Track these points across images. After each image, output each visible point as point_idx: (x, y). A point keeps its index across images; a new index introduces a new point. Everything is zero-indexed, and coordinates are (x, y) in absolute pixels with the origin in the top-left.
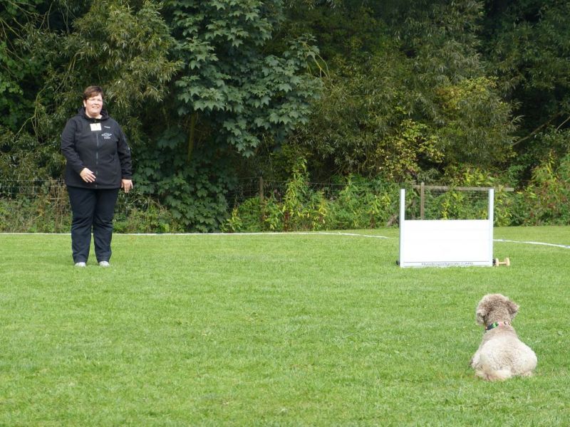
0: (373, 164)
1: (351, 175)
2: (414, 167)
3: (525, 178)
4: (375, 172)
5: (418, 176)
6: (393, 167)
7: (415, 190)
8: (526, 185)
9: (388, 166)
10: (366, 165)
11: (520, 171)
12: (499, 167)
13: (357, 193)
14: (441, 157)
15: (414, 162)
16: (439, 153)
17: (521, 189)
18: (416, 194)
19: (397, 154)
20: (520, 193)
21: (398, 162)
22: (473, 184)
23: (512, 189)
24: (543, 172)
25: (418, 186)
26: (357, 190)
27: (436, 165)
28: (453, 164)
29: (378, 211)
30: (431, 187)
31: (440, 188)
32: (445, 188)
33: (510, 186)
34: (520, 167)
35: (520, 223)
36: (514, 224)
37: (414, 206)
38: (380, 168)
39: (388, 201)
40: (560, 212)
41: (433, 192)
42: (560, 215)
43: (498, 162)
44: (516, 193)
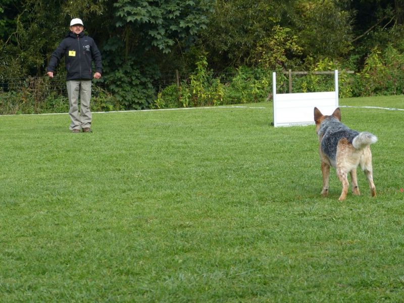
0: (254, 58)
1: (240, 67)
2: (284, 59)
3: (360, 65)
4: (256, 63)
5: (286, 64)
6: (268, 59)
7: (285, 75)
8: (363, 68)
9: (264, 59)
10: (250, 59)
11: (357, 59)
12: (343, 57)
13: (244, 79)
14: (301, 50)
15: (283, 55)
16: (299, 48)
17: (359, 72)
18: (286, 78)
19: (271, 50)
20: (358, 74)
21: (272, 56)
22: (325, 69)
23: (353, 72)
24: (373, 60)
25: (287, 72)
26: (245, 77)
27: (298, 57)
28: (311, 56)
29: (258, 91)
30: (296, 73)
31: (302, 73)
32: (306, 73)
33: (351, 70)
34: (357, 56)
35: (359, 95)
36: (355, 95)
37: (285, 86)
38: (260, 61)
39: (266, 83)
40: (387, 86)
41: (297, 75)
42: (387, 89)
43: (342, 54)
44: (356, 75)
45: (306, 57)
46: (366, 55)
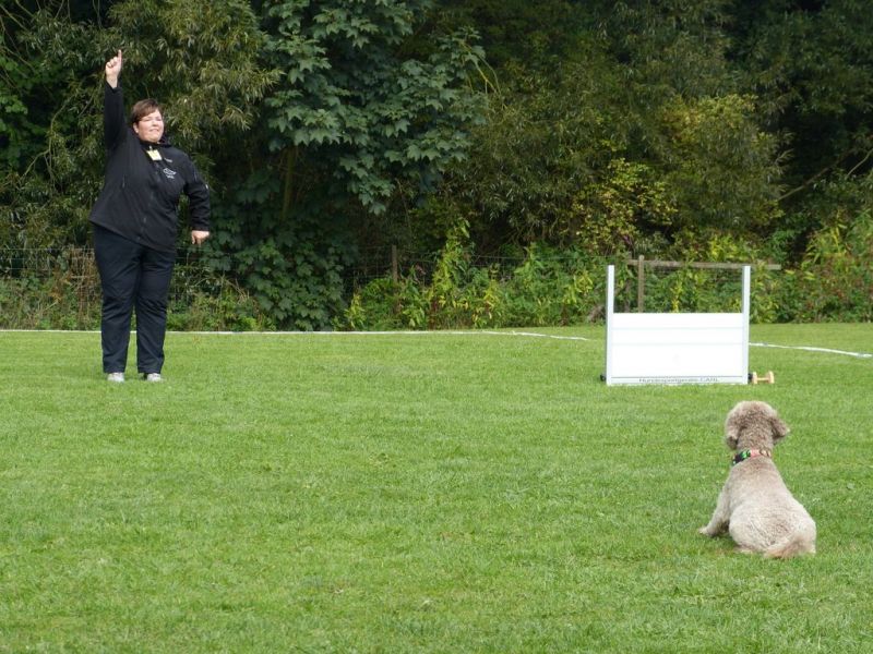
0: (566, 226)
1: (533, 245)
2: (629, 232)
3: (796, 251)
4: (569, 239)
5: (637, 245)
6: (597, 232)
7: (630, 267)
8: (800, 259)
9: (589, 231)
10: (555, 229)
11: (790, 240)
12: (759, 233)
13: (541, 271)
15: (630, 223)
16: (668, 208)
17: (792, 267)
18: (631, 274)
19: (604, 211)
20: (790, 272)
21: (605, 223)
22: (721, 259)
23: (778, 267)
24: (826, 241)
25: (634, 262)
26: (542, 267)
27: (661, 229)
28: (690, 229)
29: (574, 300)
30: (654, 263)
31: (668, 264)
32: (675, 264)
33: (775, 262)
34: (790, 233)
35: (791, 318)
36: (781, 320)
37: (628, 291)
38: (578, 233)
39: (589, 284)
40: (852, 302)
41: (657, 270)
42: (851, 307)
43: (757, 226)
44: (785, 273)
45: (677, 230)
46: (810, 230)
